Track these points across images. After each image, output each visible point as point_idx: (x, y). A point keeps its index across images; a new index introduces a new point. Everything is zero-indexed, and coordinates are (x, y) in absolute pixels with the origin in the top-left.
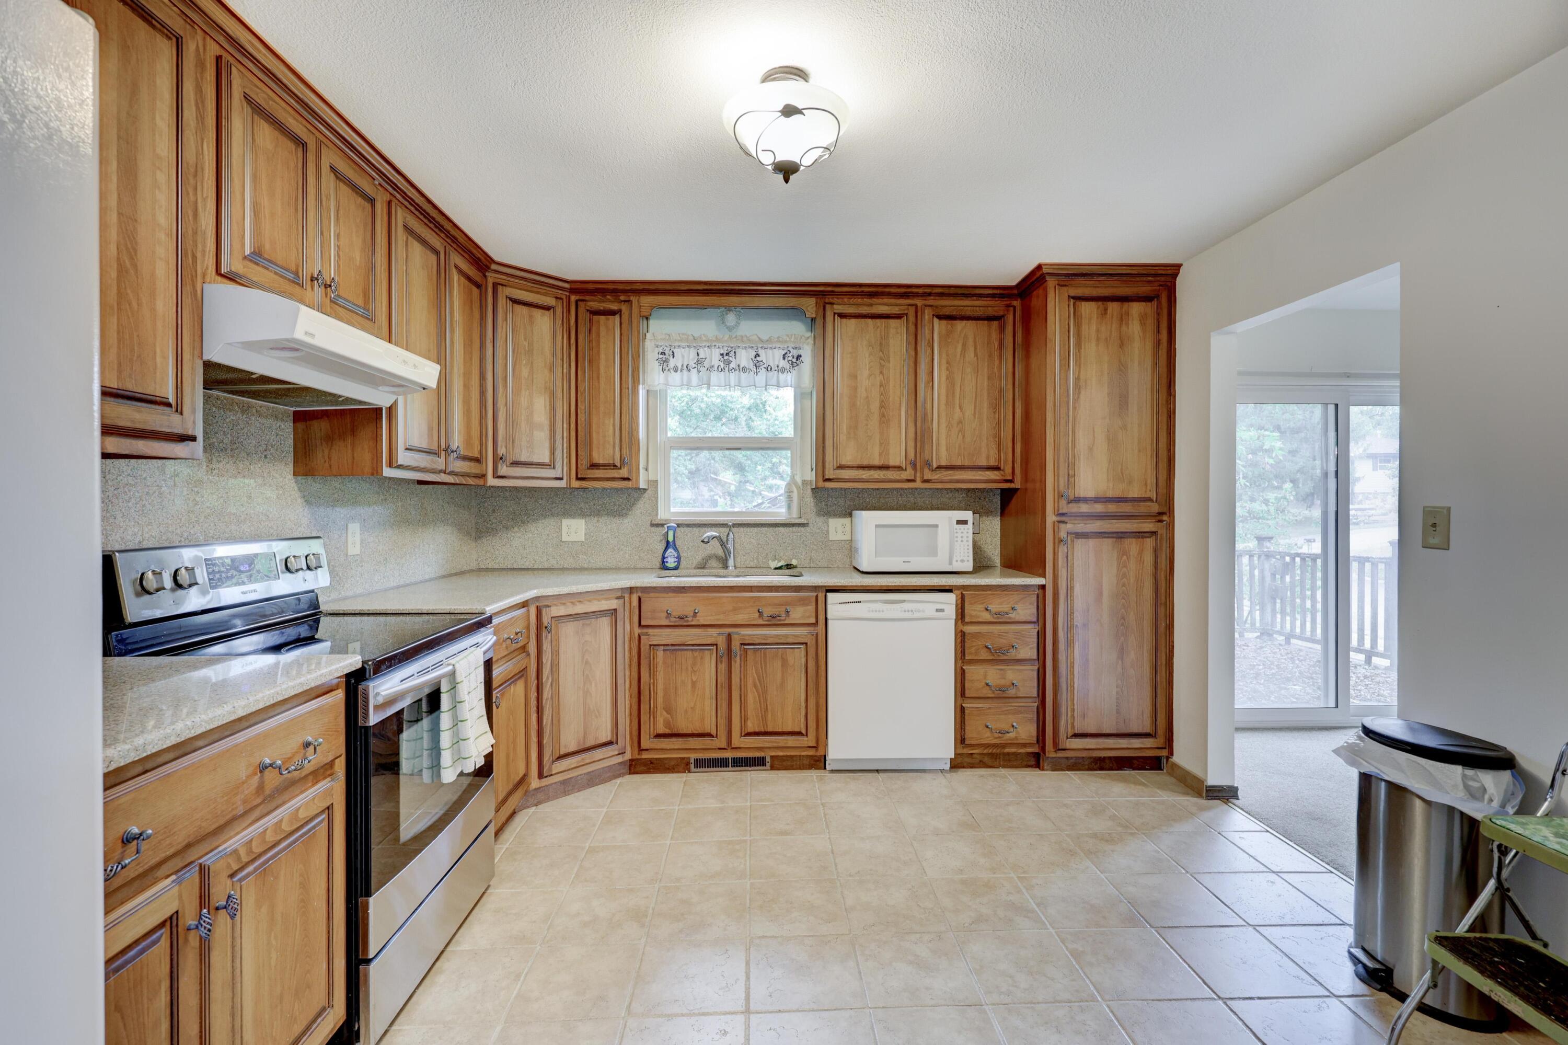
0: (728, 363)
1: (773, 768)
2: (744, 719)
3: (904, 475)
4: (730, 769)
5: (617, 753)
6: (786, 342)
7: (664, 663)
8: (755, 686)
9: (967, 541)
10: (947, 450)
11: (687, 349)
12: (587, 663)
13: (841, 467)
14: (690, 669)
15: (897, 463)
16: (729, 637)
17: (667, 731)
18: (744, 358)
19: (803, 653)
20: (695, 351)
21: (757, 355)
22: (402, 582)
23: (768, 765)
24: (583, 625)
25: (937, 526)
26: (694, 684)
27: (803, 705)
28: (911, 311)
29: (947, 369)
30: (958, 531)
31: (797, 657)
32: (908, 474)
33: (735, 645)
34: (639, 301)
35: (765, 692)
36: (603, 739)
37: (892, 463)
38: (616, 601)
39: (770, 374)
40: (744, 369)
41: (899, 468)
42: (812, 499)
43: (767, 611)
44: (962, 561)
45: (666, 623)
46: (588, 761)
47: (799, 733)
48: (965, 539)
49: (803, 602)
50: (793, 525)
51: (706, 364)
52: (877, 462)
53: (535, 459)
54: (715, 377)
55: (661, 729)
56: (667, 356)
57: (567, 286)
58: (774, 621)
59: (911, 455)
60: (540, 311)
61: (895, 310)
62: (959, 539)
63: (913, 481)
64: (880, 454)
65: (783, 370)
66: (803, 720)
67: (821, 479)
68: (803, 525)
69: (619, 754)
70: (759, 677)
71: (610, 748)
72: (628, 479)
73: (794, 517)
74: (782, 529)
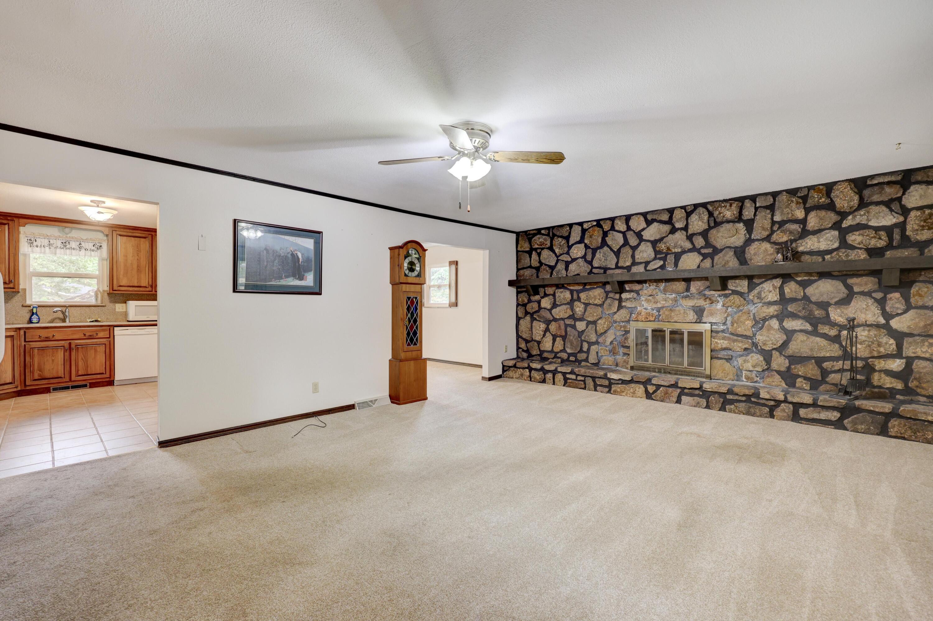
0: (66, 246)
1: (90, 387)
2: (77, 371)
3: (147, 289)
4: (70, 389)
5: (13, 387)
6: (95, 240)
7: (38, 354)
8: (82, 359)
11: (44, 239)
13: (120, 286)
14: (51, 355)
15: (145, 285)
16: (70, 344)
17: (40, 378)
18: (74, 244)
19: (104, 347)
20: (48, 240)
21: (80, 244)
23: (88, 387)
26: (53, 360)
27: (104, 364)
28: (150, 236)
31: (101, 349)
32: (150, 289)
33: (73, 346)
34: (19, 221)
35: (87, 361)
36: (8, 382)
37: (142, 285)
38: (13, 332)
39: (87, 252)
40: (74, 249)
41: (146, 287)
42: (107, 297)
43: (87, 334)
45: (39, 340)
47: (103, 374)
49: (103, 330)
50: (98, 306)
51: (54, 246)
52: (136, 285)
54: (58, 251)
55: (36, 377)
56: (32, 241)
58: (91, 337)
59: (150, 283)
61: (144, 235)
63: (152, 291)
64: (137, 282)
65: (93, 251)
66: (104, 369)
67: (111, 290)
68: (103, 306)
70: (84, 357)
71: (11, 385)
72: (14, 288)
73: (99, 303)
74: (93, 308)
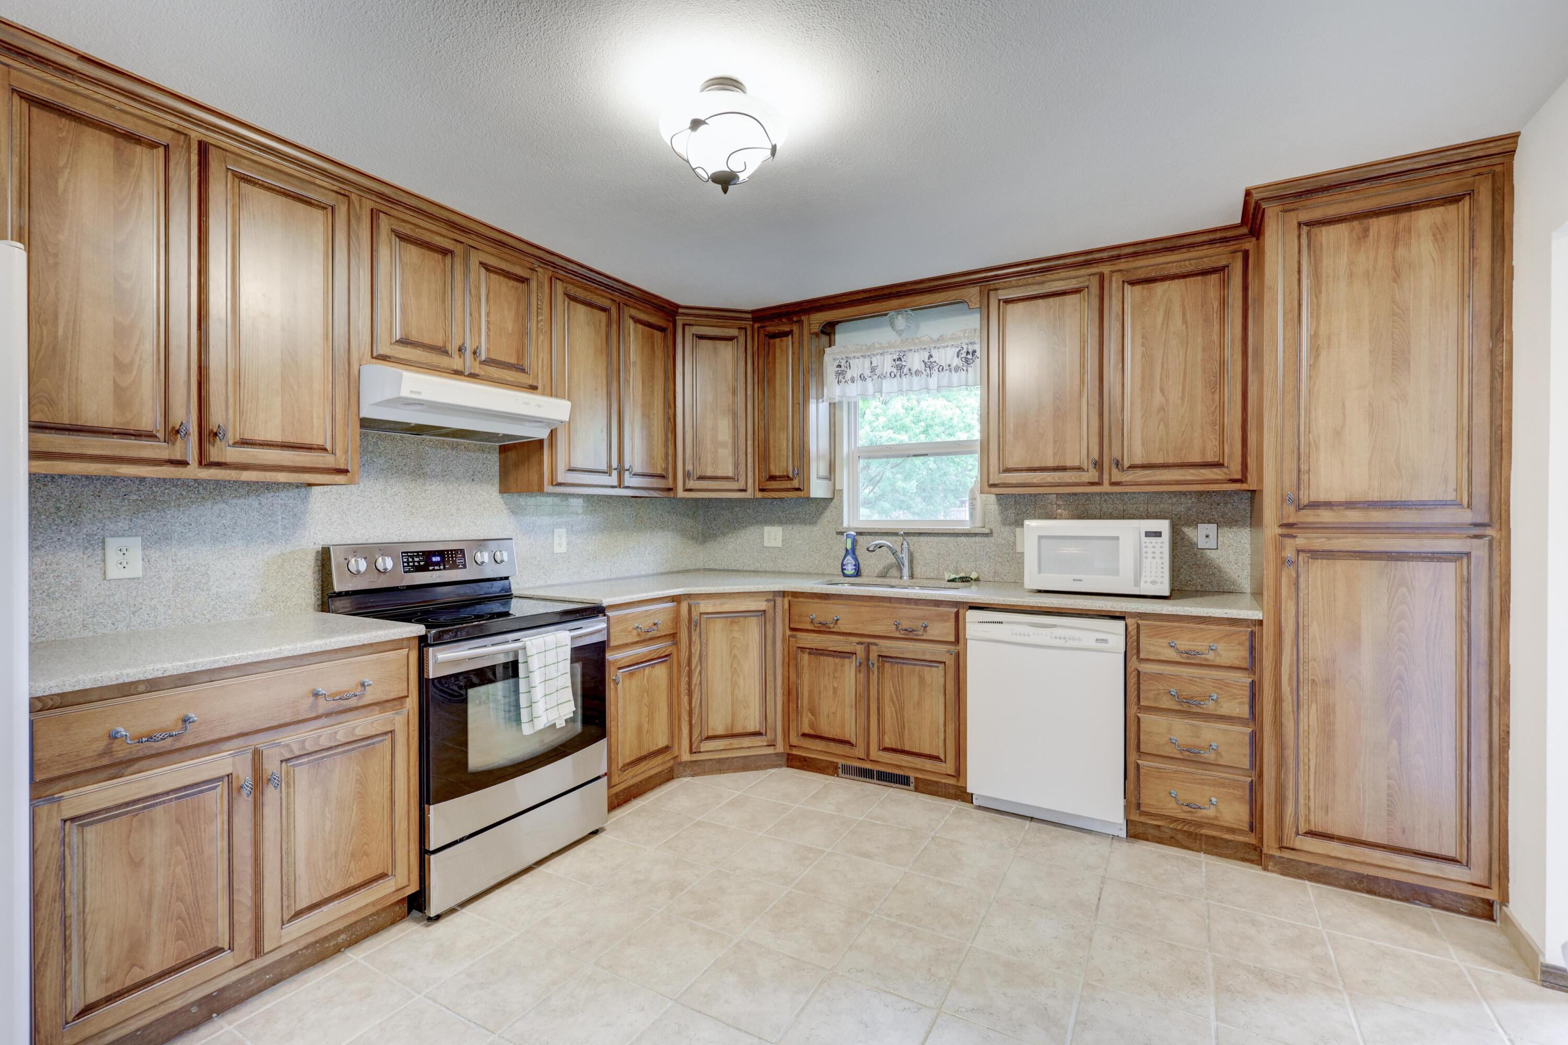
0: (900, 368)
1: (917, 790)
2: (881, 733)
3: (1085, 477)
4: (875, 781)
5: (766, 744)
6: (959, 338)
7: (809, 665)
8: (892, 701)
9: (1162, 558)
10: (1143, 445)
11: (861, 359)
12: (735, 656)
13: (1007, 470)
14: (831, 675)
15: (1076, 463)
16: (868, 648)
17: (812, 732)
18: (915, 361)
19: (942, 673)
20: (869, 359)
21: (931, 356)
22: (614, 576)
23: (912, 785)
24: (731, 622)
25: (1117, 538)
26: (835, 690)
27: (942, 728)
28: (1095, 282)
29: (1143, 345)
30: (1148, 544)
31: (935, 676)
32: (1092, 475)
33: (873, 656)
34: (809, 320)
35: (902, 709)
36: (752, 730)
37: (1069, 463)
38: (765, 603)
39: (942, 374)
40: (917, 373)
41: (1079, 469)
42: (996, 507)
43: (905, 624)
44: (1154, 582)
45: (810, 627)
46: (736, 746)
47: (937, 758)
48: (1158, 555)
49: (942, 618)
50: (976, 535)
51: (878, 372)
52: (1050, 463)
53: (720, 473)
54: (887, 384)
55: (807, 730)
56: (843, 368)
57: (749, 316)
58: (910, 635)
59: (1095, 455)
60: (724, 343)
61: (1072, 284)
62: (1150, 555)
63: (1099, 483)
64: (1055, 454)
65: (957, 369)
66: (941, 744)
67: (986, 484)
68: (986, 535)
69: (768, 746)
70: (895, 692)
71: (759, 738)
72: (798, 489)
73: (977, 526)
74: (963, 539)
